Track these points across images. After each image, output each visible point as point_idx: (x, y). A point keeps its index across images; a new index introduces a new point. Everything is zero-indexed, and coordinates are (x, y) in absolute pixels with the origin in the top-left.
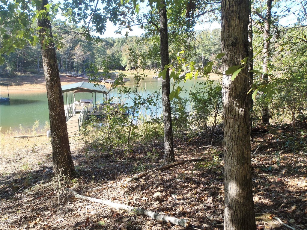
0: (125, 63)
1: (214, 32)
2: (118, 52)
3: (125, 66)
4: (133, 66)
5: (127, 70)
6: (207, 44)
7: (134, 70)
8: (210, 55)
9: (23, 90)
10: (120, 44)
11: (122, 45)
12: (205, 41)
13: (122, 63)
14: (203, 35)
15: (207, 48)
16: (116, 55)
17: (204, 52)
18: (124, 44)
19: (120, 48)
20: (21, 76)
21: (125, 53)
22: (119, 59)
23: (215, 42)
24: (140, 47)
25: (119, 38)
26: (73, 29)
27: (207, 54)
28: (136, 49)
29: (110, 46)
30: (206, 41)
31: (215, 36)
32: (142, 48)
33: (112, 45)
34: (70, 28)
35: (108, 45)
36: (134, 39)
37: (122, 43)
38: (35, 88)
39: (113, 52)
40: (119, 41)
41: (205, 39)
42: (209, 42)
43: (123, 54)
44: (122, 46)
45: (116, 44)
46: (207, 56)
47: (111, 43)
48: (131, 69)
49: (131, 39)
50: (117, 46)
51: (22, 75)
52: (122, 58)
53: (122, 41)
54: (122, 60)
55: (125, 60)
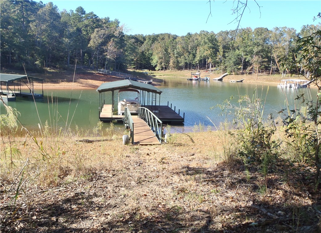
0: (155, 62)
1: (258, 32)
2: (148, 50)
3: (156, 66)
4: (164, 66)
5: (157, 70)
6: (249, 44)
7: (165, 71)
8: (252, 57)
9: (54, 87)
10: (150, 42)
11: (152, 43)
12: (246, 41)
13: (152, 62)
14: (244, 34)
15: (248, 49)
16: (146, 54)
17: (245, 53)
18: (155, 41)
19: (151, 46)
20: (50, 72)
21: (157, 51)
22: (149, 58)
23: (258, 43)
24: (173, 46)
25: (149, 35)
26: (105, 23)
27: (248, 55)
28: (168, 47)
29: (140, 44)
30: (248, 41)
31: (259, 35)
32: (174, 47)
33: (142, 43)
34: (102, 22)
35: (138, 42)
36: (166, 36)
37: (152, 41)
38: (66, 85)
39: (143, 50)
40: (150, 39)
41: (246, 38)
42: (251, 42)
43: (154, 53)
44: (153, 45)
45: (146, 42)
46: (248, 58)
47: (141, 40)
48: (162, 70)
49: (163, 36)
50: (147, 43)
51: (52, 71)
52: (152, 57)
53: (153, 39)
54: (152, 60)
55: (155, 60)
